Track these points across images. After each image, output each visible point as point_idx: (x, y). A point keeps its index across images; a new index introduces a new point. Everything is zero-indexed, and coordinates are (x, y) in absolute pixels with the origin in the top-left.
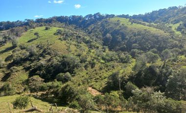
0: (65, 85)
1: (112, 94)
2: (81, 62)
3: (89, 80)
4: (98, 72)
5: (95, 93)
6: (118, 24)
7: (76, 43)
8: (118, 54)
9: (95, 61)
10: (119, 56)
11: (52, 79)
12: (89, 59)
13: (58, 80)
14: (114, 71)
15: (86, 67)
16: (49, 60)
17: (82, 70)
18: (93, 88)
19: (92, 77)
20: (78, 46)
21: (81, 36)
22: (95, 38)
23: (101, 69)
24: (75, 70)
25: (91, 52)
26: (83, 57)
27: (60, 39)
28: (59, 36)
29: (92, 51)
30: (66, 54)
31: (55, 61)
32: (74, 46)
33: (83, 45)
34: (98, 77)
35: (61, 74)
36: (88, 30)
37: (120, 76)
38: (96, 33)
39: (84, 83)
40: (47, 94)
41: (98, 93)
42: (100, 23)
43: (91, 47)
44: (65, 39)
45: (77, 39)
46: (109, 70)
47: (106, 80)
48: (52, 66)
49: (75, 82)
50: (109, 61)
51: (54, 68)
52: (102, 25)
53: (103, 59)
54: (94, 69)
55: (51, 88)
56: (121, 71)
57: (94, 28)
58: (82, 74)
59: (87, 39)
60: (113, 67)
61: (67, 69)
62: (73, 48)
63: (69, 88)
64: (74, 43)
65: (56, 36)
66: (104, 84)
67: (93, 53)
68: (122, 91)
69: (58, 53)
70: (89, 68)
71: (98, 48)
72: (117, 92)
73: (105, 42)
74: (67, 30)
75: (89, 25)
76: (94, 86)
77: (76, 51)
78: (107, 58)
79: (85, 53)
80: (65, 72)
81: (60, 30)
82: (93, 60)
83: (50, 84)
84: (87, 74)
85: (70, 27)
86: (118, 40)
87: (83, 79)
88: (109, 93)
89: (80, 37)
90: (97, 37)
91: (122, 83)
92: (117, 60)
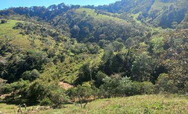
0: (33, 83)
1: (84, 85)
2: (49, 57)
3: (60, 75)
4: (69, 65)
5: (67, 87)
6: (84, 14)
7: (41, 37)
8: (87, 46)
9: (64, 54)
10: (88, 48)
11: (17, 78)
12: (57, 53)
13: (24, 79)
14: (85, 63)
15: (55, 61)
16: (11, 58)
17: (51, 66)
18: (65, 82)
19: (62, 71)
20: (44, 40)
21: (46, 28)
22: (61, 30)
23: (71, 62)
24: (43, 66)
25: (58, 46)
26: (50, 51)
27: (21, 33)
28: (20, 30)
29: (60, 44)
30: (31, 50)
31: (18, 58)
32: (39, 40)
33: (49, 39)
34: (69, 70)
35: (27, 72)
36: (54, 22)
37: (91, 66)
38: (63, 25)
39: (54, 79)
40: (13, 96)
41: (70, 86)
42: (65, 14)
43: (58, 40)
44: (27, 33)
45: (42, 32)
46: (79, 62)
47: (77, 72)
48: (15, 65)
49: (44, 79)
50: (78, 53)
51: (18, 66)
52: (68, 16)
53: (73, 51)
54: (64, 63)
55: (16, 88)
56: (91, 62)
57: (60, 20)
58: (51, 69)
59: (54, 32)
60: (83, 59)
61: (34, 66)
62: (38, 42)
63: (37, 86)
64: (39, 36)
65: (16, 30)
66: (75, 76)
67: (61, 46)
68: (93, 81)
69: (21, 49)
70: (59, 63)
71: (66, 40)
72: (88, 82)
73: (74, 34)
74: (29, 23)
75: (53, 16)
76: (66, 80)
77: (42, 45)
78: (77, 50)
79: (52, 47)
80: (31, 70)
81: (20, 23)
82: (62, 54)
83: (15, 84)
84: (57, 68)
85: (32, 19)
86: (86, 31)
87: (52, 74)
88: (81, 84)
89: (44, 30)
90: (64, 29)
91: (93, 74)
92: (86, 51)
